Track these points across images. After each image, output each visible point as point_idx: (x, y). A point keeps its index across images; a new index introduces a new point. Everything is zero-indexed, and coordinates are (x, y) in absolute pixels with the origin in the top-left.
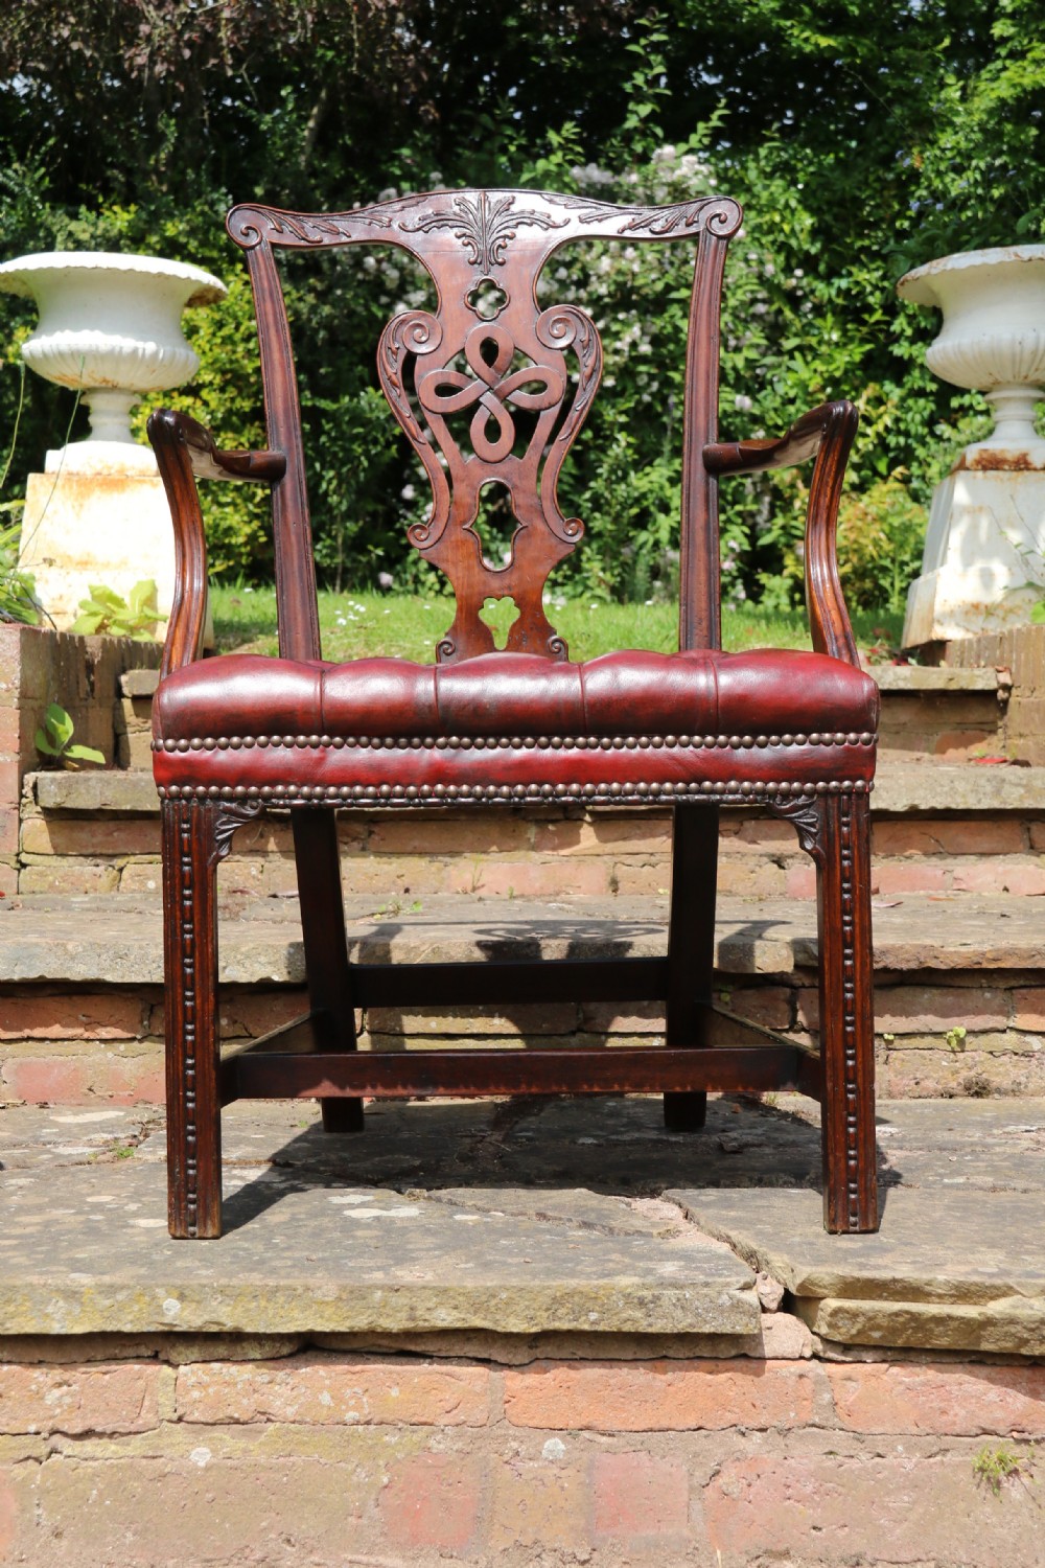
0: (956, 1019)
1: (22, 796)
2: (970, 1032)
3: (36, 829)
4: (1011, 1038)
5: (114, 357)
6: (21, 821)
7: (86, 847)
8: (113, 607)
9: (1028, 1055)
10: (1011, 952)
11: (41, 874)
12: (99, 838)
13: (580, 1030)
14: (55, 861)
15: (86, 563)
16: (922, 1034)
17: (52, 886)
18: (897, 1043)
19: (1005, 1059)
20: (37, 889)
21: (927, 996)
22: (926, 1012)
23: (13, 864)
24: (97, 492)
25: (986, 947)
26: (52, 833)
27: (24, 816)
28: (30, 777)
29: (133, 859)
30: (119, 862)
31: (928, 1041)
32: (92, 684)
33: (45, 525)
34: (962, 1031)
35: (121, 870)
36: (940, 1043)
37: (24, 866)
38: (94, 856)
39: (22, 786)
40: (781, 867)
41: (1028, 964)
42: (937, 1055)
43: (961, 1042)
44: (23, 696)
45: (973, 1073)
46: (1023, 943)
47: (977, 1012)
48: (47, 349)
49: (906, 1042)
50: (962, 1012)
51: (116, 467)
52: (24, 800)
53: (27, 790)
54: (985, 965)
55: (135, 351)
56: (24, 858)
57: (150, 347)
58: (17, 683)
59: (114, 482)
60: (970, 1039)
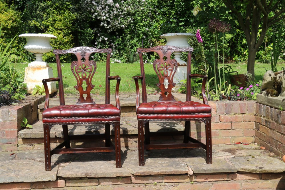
0: (155, 181)
1: (18, 135)
2: (157, 183)
3: (20, 141)
4: (163, 183)
5: (39, 49)
6: (18, 139)
7: (28, 143)
8: (39, 88)
9: (166, 186)
10: (162, 172)
11: (21, 147)
12: (31, 141)
13: (99, 184)
14: (23, 145)
15: (35, 81)
16: (150, 183)
17: (23, 149)
18: (147, 185)
19: (163, 186)
20: (21, 150)
21: (151, 178)
22: (151, 180)
23: (17, 146)
24: (36, 70)
25: (159, 171)
26: (23, 141)
27: (19, 138)
28: (19, 132)
29: (36, 144)
30: (34, 145)
31: (151, 184)
32: (32, 110)
33: (28, 75)
34: (156, 183)
35: (34, 146)
36: (153, 184)
37: (19, 146)
38: (30, 144)
39: (18, 133)
40: (136, 142)
41: (165, 174)
42: (153, 186)
43: (156, 184)
44: (18, 119)
45: (158, 189)
46: (164, 171)
47: (158, 180)
48: (28, 48)
49: (148, 184)
50: (156, 180)
51: (40, 66)
52: (18, 136)
53: (19, 134)
54: (159, 174)
55: (42, 48)
56: (19, 145)
57: (44, 47)
58: (17, 118)
59: (39, 68)
60: (157, 184)
